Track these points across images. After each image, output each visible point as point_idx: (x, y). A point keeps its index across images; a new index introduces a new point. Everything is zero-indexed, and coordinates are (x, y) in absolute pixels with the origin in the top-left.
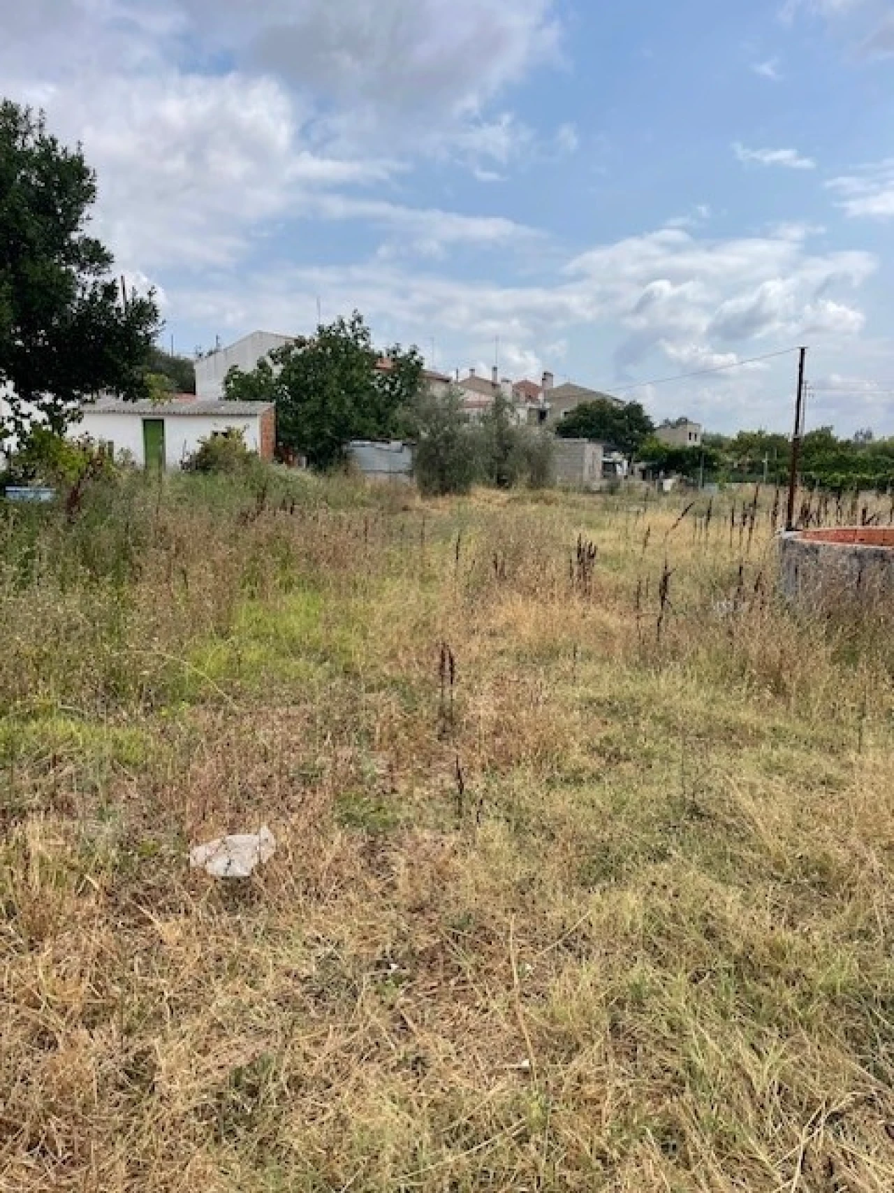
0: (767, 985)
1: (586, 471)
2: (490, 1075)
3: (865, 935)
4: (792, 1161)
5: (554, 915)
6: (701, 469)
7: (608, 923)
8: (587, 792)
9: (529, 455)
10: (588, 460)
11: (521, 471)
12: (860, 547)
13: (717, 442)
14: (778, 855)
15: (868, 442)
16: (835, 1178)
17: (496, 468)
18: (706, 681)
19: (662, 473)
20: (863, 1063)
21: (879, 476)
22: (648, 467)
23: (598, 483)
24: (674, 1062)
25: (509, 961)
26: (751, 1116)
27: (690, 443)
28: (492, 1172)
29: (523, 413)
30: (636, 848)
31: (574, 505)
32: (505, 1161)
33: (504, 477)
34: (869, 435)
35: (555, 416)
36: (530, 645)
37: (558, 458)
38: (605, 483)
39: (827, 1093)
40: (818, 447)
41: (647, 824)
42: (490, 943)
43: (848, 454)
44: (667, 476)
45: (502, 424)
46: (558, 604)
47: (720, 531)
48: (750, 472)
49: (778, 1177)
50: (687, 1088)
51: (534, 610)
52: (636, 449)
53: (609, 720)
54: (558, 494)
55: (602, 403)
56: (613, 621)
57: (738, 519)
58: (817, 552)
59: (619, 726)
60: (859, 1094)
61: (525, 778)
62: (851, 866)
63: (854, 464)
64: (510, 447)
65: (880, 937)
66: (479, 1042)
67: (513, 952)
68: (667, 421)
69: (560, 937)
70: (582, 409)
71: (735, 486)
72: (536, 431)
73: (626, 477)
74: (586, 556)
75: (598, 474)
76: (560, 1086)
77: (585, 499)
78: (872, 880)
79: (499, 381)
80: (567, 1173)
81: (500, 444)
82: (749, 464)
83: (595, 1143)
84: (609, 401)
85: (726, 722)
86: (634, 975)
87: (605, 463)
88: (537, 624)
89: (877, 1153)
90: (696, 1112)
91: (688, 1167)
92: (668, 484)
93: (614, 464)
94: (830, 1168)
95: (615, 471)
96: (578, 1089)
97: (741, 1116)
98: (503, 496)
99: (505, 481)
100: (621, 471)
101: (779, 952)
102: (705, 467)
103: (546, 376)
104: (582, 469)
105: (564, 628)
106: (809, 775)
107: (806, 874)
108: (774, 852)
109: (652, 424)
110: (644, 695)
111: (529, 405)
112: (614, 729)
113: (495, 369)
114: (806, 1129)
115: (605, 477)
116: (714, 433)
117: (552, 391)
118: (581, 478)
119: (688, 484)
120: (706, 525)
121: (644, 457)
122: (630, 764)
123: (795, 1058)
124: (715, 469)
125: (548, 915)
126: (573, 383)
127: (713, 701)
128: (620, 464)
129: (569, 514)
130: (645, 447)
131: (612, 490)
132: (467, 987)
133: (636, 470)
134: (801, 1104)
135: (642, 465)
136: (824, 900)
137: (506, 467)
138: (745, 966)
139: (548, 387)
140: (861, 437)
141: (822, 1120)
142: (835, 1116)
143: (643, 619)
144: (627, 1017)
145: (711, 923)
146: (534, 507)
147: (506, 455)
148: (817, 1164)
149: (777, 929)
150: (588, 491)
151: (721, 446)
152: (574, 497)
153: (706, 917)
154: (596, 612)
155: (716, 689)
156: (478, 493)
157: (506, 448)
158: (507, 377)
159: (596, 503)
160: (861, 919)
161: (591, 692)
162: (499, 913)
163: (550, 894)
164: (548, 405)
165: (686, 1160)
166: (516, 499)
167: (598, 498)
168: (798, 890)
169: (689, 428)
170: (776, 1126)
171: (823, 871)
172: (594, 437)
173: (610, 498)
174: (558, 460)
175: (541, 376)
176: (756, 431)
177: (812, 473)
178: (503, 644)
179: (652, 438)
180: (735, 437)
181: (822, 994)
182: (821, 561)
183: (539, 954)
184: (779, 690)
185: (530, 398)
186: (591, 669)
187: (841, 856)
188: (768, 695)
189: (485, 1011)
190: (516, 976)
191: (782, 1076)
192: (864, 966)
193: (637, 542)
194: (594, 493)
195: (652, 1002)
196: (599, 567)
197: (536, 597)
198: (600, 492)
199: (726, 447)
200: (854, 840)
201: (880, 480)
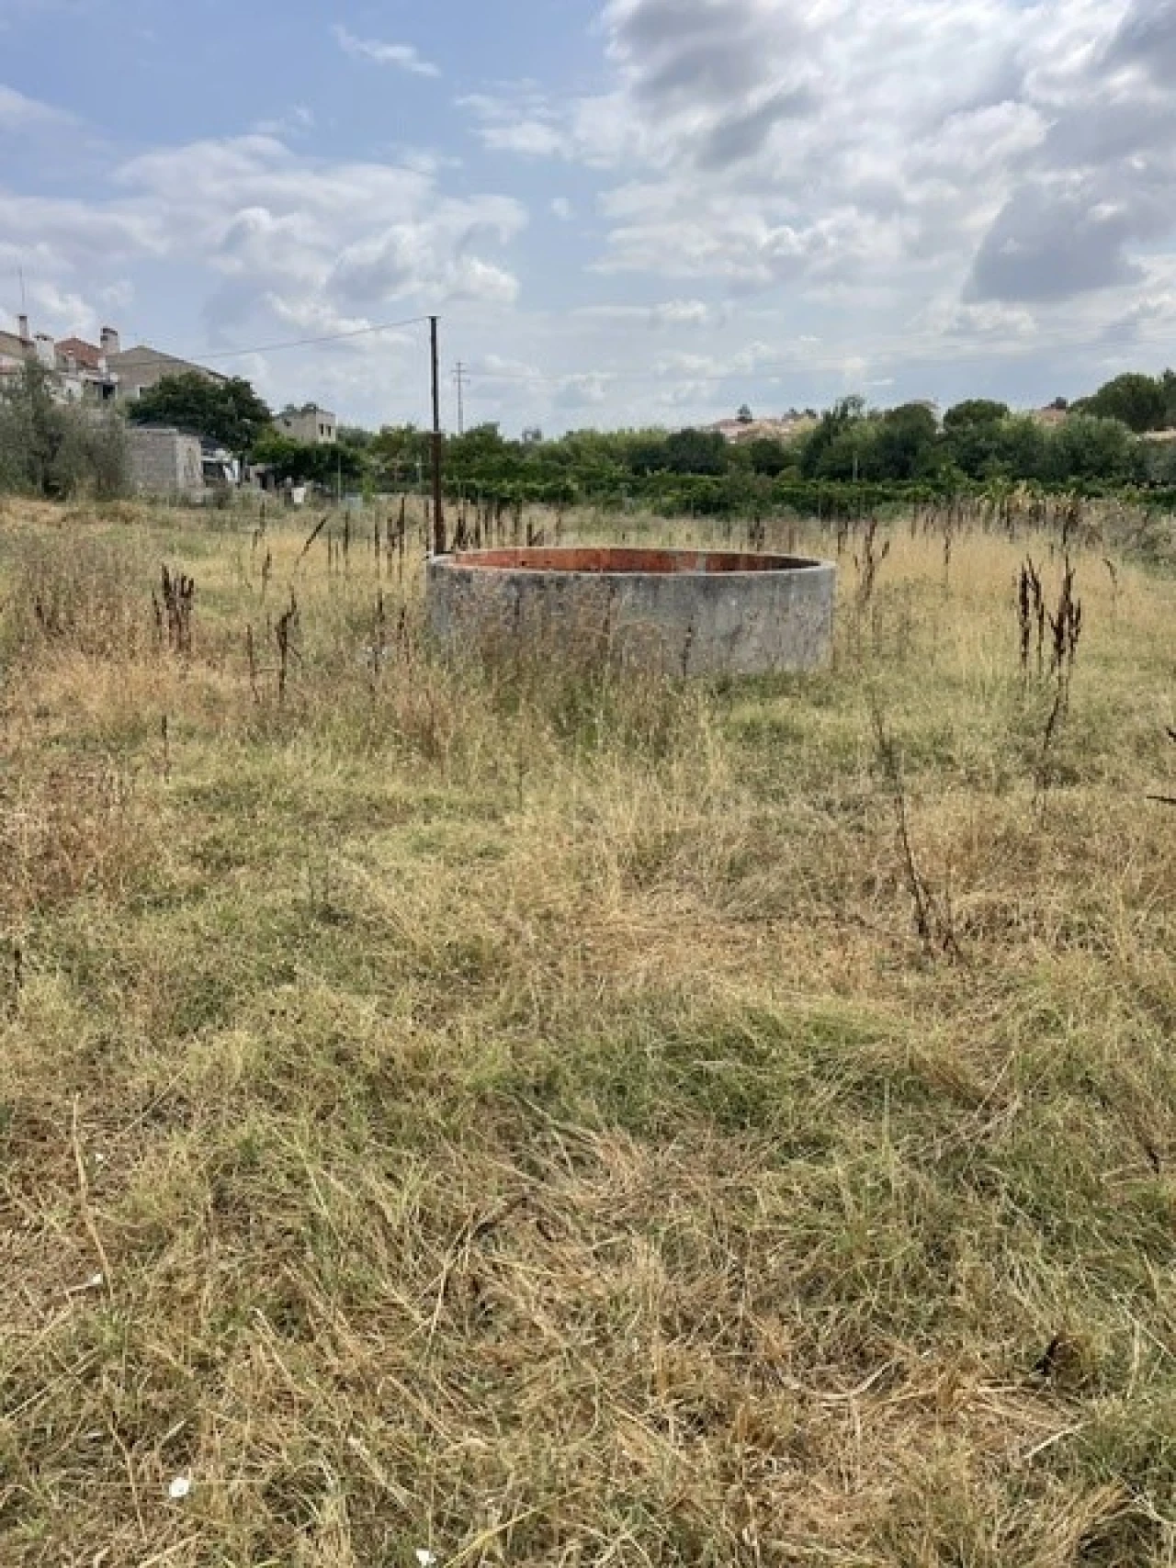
0: (408, 1100)
1: (181, 475)
2: (46, 1308)
3: (521, 1018)
4: (434, 1294)
5: (138, 1082)
6: (339, 475)
7: (210, 1077)
8: (186, 914)
9: (90, 452)
10: (182, 459)
11: (80, 474)
12: (517, 572)
13: (357, 439)
14: (426, 948)
15: (539, 443)
16: (483, 1297)
17: (40, 468)
18: (344, 749)
19: (289, 480)
20: (517, 1161)
21: (549, 484)
22: (268, 472)
23: (201, 493)
24: (291, 1220)
25: (72, 1156)
26: (384, 1255)
27: (322, 439)
28: (49, 1427)
29: (74, 386)
30: (251, 972)
31: (166, 523)
32: (67, 1408)
33: (56, 483)
34: (537, 435)
35: (125, 393)
36: (102, 725)
37: (137, 456)
38: (209, 492)
39: (474, 1205)
40: (478, 447)
41: (267, 939)
42: (44, 1139)
43: (514, 458)
44: (297, 484)
45: (41, 404)
46: (142, 664)
47: (362, 556)
48: (403, 479)
49: (417, 1316)
50: (309, 1247)
51: (106, 673)
52: (248, 446)
53: (218, 816)
54: (143, 509)
55: (194, 377)
56: (225, 683)
57: (384, 540)
58: (469, 581)
59: (231, 822)
60: (511, 1196)
61: (95, 909)
62: (506, 943)
63: (521, 470)
64: (60, 438)
65: (535, 1018)
66: (30, 1272)
67: (76, 1143)
68: (290, 407)
69: (145, 1109)
70: (167, 385)
71: (383, 497)
72: (97, 415)
73: (239, 485)
74: (177, 594)
75: (199, 479)
76: (145, 1294)
77: (179, 515)
78: (527, 955)
79: (31, 338)
80: (153, 1396)
81: (40, 433)
82: (401, 469)
83: (191, 1347)
84: (205, 374)
85: (369, 799)
86: (244, 1131)
87: (206, 464)
88: (111, 695)
89: (530, 1256)
90: (319, 1272)
91: (312, 1339)
92: (299, 494)
93: (220, 465)
94: (476, 1287)
95: (223, 475)
96: (169, 1288)
97: (373, 1260)
98: (56, 510)
99: (56, 489)
100: (232, 475)
101: (421, 1059)
102: (344, 471)
103: (107, 334)
104: (174, 472)
105: (152, 698)
106: (462, 847)
107: (456, 964)
108: (419, 944)
109: (267, 411)
110: (265, 776)
111: (83, 375)
112: (226, 826)
113: (23, 318)
114: (450, 1252)
115: (207, 483)
116: (353, 426)
117: (118, 355)
118: (174, 484)
119: (323, 494)
120: (346, 547)
121: (260, 456)
122: (243, 870)
123: (439, 1174)
124: (357, 475)
125: (130, 1083)
126: (147, 346)
127: (354, 774)
128: (229, 465)
129: (155, 536)
130: (262, 443)
131: (221, 502)
132: (11, 1205)
133: (252, 475)
134: (446, 1225)
135: (260, 467)
136: (475, 988)
137: (55, 467)
138: (381, 1086)
139: (111, 351)
140: (530, 437)
141: (468, 1238)
142: (484, 1228)
143: (260, 677)
144: (235, 1183)
145: (341, 1045)
146: (106, 527)
147: (55, 450)
148: (462, 1288)
149: (419, 1034)
150: (187, 503)
151: (363, 445)
152: (164, 512)
153: (336, 1038)
154: (199, 671)
155: (356, 759)
156: (14, 508)
157: (55, 440)
158: (45, 332)
159: (199, 521)
160: (516, 1002)
161: (194, 781)
162: (57, 1097)
163: (131, 1056)
164: (114, 378)
165: (309, 1331)
166: (75, 516)
167: (202, 513)
168: (445, 983)
169: (320, 419)
170: (416, 1258)
171: (474, 956)
172: (189, 426)
173: (219, 514)
174: (137, 459)
175: (100, 334)
176: (404, 426)
177: (473, 481)
178: (58, 727)
179: (271, 430)
180: (377, 432)
181: (468, 1095)
182: (474, 590)
183: (118, 1137)
184: (431, 751)
185: (83, 365)
186: (195, 749)
187: (495, 934)
188: (416, 758)
189: (38, 1229)
190: (82, 1172)
191: (425, 1201)
192: (517, 1052)
193: (254, 574)
194: (194, 506)
195: (267, 1158)
196: (199, 610)
197: (109, 656)
198: (203, 505)
199: (369, 446)
200: (511, 915)
201: (548, 490)
